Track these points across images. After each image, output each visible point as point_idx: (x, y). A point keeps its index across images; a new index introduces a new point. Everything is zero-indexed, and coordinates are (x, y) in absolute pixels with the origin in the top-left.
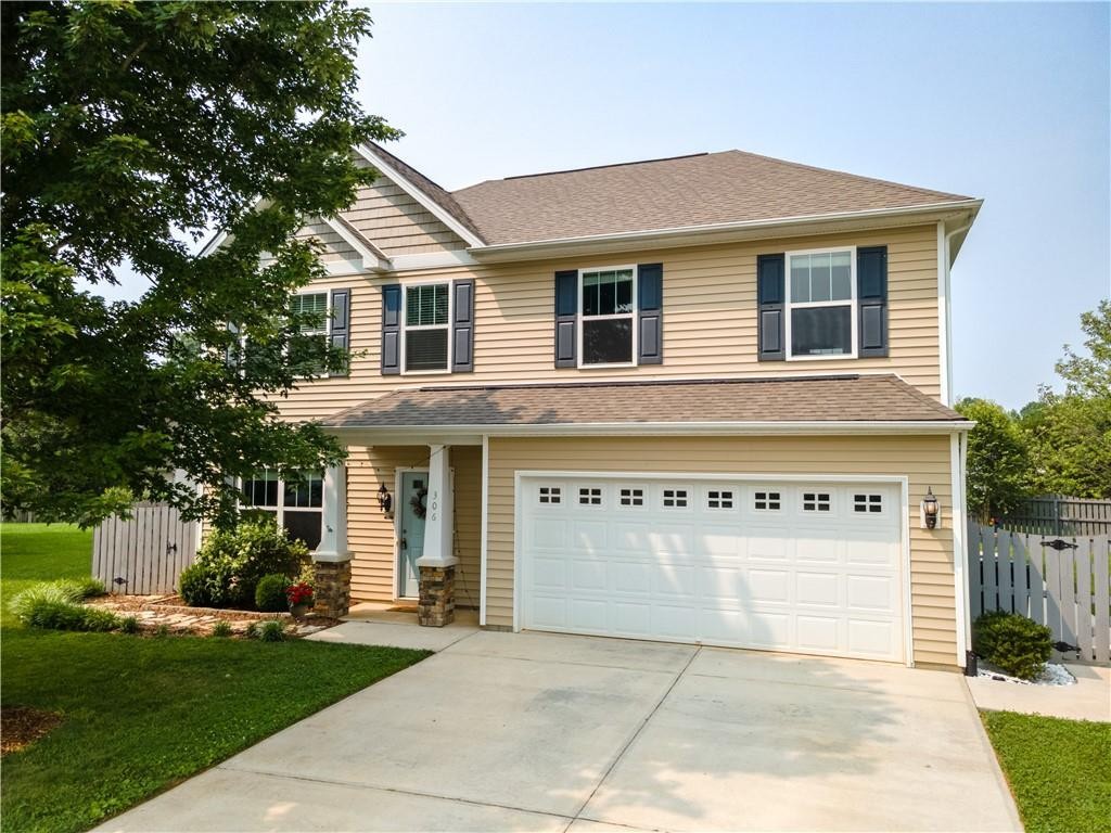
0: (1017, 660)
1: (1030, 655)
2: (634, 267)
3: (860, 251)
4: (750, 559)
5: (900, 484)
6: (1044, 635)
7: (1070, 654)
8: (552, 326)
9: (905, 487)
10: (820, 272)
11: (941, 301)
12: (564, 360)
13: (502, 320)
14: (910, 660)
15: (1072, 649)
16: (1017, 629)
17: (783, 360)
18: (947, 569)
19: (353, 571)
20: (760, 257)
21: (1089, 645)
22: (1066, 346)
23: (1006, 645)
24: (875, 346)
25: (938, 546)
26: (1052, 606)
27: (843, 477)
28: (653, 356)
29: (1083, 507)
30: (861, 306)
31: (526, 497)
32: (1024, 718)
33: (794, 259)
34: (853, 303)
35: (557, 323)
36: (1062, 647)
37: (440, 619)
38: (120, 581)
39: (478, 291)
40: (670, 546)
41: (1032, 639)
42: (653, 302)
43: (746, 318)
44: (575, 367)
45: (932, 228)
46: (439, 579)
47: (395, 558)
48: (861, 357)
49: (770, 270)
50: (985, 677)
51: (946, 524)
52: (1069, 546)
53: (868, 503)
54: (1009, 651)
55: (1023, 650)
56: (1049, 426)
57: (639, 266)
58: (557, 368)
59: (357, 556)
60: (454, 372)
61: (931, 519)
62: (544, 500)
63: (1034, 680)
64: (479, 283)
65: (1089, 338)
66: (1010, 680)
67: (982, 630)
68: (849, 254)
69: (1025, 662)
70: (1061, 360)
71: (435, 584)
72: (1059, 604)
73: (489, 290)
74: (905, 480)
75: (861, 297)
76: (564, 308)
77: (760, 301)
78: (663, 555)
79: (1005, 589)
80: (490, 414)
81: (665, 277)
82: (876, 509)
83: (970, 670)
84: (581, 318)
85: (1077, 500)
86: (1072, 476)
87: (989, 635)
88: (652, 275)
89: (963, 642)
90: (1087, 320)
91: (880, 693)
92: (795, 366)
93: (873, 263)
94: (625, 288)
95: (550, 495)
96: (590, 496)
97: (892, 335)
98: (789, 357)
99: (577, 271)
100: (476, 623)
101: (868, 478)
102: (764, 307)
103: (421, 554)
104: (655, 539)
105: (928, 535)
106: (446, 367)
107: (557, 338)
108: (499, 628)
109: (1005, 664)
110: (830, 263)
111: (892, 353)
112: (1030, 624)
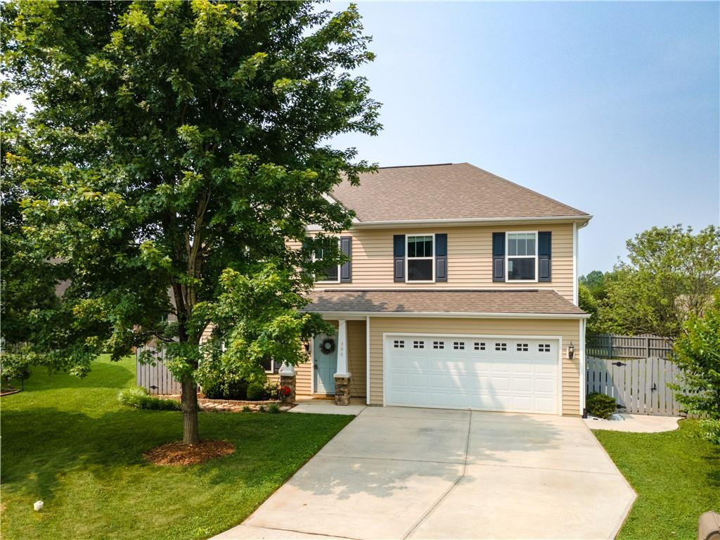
0: (602, 411)
1: (608, 409)
2: (433, 235)
3: (539, 233)
4: (494, 372)
5: (558, 340)
6: (613, 401)
7: (622, 410)
8: (393, 261)
9: (561, 340)
10: (522, 242)
11: (574, 258)
12: (398, 278)
13: (366, 258)
14: (561, 414)
15: (623, 407)
16: (603, 399)
17: (504, 282)
18: (576, 375)
19: (297, 381)
20: (494, 234)
21: (629, 405)
22: (618, 257)
23: (599, 406)
24: (546, 277)
25: (573, 366)
26: (615, 389)
27: (534, 337)
28: (443, 277)
29: (623, 340)
30: (539, 259)
31: (388, 345)
32: (607, 431)
33: (509, 235)
34: (536, 257)
35: (395, 260)
36: (619, 407)
37: (346, 402)
38: (154, 387)
39: (353, 242)
40: (457, 368)
41: (609, 403)
42: (443, 252)
43: (487, 262)
44: (404, 282)
45: (571, 225)
46: (345, 383)
47: (312, 374)
48: (539, 281)
49: (498, 239)
50: (590, 419)
51: (577, 357)
52: (623, 364)
53: (544, 348)
54: (599, 408)
55: (605, 407)
56: (609, 299)
57: (436, 235)
58: (395, 282)
59: (299, 373)
60: (341, 283)
61: (571, 355)
62: (396, 346)
63: (609, 419)
64: (354, 238)
65: (630, 253)
66: (600, 419)
67: (589, 400)
68: (534, 234)
69: (606, 412)
70: (616, 264)
71: (344, 386)
72: (618, 389)
73: (359, 242)
74: (560, 338)
75: (539, 254)
76: (398, 253)
77: (494, 254)
78: (453, 371)
79: (597, 384)
80: (369, 306)
81: (448, 240)
82: (548, 350)
83: (584, 416)
84: (407, 258)
85: (620, 336)
86: (619, 325)
87: (592, 402)
88: (442, 239)
89: (582, 405)
90: (629, 244)
91: (552, 425)
92: (510, 284)
93: (545, 239)
94: (429, 244)
95: (399, 344)
96: (419, 345)
97: (553, 272)
98: (507, 280)
99: (404, 236)
100: (365, 403)
101: (544, 337)
102: (496, 257)
103: (336, 372)
104: (451, 364)
105: (570, 362)
106: (337, 280)
107: (395, 267)
108: (376, 405)
109: (598, 413)
110: (526, 238)
111: (553, 280)
112: (607, 397)
